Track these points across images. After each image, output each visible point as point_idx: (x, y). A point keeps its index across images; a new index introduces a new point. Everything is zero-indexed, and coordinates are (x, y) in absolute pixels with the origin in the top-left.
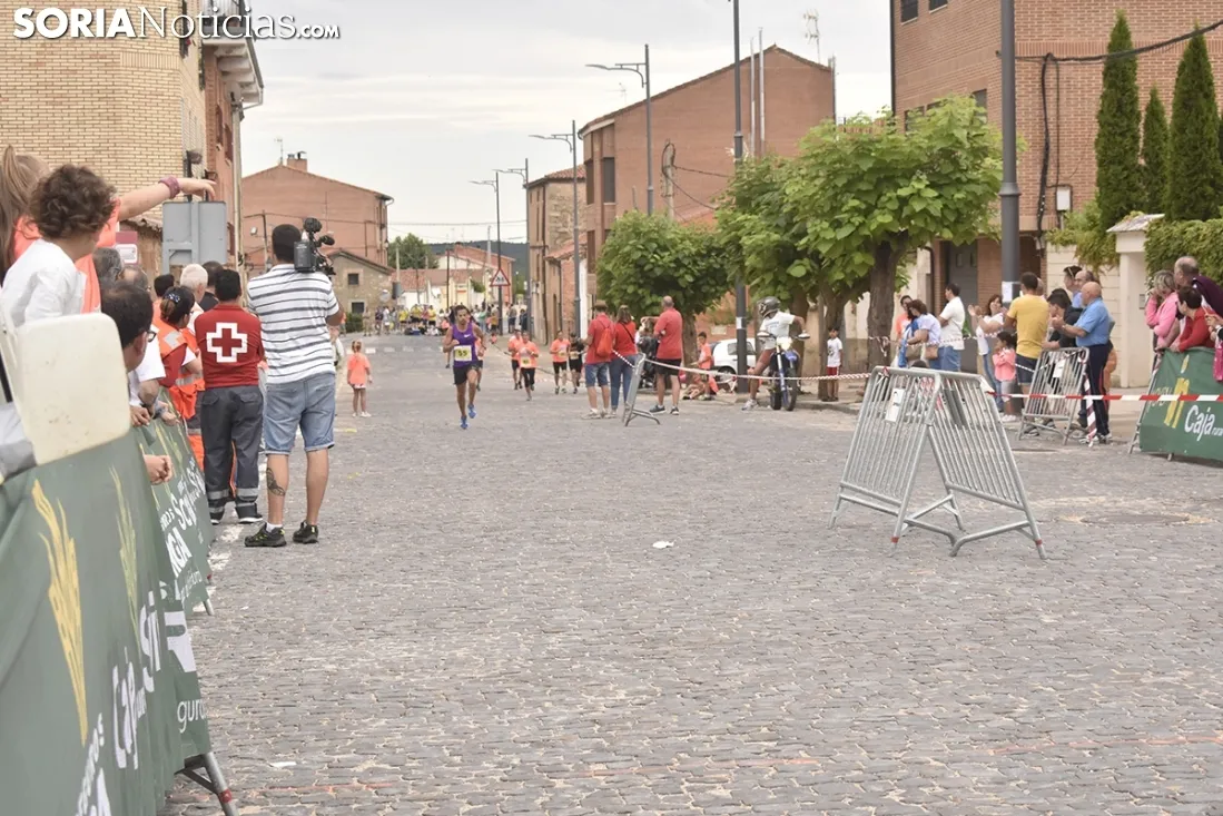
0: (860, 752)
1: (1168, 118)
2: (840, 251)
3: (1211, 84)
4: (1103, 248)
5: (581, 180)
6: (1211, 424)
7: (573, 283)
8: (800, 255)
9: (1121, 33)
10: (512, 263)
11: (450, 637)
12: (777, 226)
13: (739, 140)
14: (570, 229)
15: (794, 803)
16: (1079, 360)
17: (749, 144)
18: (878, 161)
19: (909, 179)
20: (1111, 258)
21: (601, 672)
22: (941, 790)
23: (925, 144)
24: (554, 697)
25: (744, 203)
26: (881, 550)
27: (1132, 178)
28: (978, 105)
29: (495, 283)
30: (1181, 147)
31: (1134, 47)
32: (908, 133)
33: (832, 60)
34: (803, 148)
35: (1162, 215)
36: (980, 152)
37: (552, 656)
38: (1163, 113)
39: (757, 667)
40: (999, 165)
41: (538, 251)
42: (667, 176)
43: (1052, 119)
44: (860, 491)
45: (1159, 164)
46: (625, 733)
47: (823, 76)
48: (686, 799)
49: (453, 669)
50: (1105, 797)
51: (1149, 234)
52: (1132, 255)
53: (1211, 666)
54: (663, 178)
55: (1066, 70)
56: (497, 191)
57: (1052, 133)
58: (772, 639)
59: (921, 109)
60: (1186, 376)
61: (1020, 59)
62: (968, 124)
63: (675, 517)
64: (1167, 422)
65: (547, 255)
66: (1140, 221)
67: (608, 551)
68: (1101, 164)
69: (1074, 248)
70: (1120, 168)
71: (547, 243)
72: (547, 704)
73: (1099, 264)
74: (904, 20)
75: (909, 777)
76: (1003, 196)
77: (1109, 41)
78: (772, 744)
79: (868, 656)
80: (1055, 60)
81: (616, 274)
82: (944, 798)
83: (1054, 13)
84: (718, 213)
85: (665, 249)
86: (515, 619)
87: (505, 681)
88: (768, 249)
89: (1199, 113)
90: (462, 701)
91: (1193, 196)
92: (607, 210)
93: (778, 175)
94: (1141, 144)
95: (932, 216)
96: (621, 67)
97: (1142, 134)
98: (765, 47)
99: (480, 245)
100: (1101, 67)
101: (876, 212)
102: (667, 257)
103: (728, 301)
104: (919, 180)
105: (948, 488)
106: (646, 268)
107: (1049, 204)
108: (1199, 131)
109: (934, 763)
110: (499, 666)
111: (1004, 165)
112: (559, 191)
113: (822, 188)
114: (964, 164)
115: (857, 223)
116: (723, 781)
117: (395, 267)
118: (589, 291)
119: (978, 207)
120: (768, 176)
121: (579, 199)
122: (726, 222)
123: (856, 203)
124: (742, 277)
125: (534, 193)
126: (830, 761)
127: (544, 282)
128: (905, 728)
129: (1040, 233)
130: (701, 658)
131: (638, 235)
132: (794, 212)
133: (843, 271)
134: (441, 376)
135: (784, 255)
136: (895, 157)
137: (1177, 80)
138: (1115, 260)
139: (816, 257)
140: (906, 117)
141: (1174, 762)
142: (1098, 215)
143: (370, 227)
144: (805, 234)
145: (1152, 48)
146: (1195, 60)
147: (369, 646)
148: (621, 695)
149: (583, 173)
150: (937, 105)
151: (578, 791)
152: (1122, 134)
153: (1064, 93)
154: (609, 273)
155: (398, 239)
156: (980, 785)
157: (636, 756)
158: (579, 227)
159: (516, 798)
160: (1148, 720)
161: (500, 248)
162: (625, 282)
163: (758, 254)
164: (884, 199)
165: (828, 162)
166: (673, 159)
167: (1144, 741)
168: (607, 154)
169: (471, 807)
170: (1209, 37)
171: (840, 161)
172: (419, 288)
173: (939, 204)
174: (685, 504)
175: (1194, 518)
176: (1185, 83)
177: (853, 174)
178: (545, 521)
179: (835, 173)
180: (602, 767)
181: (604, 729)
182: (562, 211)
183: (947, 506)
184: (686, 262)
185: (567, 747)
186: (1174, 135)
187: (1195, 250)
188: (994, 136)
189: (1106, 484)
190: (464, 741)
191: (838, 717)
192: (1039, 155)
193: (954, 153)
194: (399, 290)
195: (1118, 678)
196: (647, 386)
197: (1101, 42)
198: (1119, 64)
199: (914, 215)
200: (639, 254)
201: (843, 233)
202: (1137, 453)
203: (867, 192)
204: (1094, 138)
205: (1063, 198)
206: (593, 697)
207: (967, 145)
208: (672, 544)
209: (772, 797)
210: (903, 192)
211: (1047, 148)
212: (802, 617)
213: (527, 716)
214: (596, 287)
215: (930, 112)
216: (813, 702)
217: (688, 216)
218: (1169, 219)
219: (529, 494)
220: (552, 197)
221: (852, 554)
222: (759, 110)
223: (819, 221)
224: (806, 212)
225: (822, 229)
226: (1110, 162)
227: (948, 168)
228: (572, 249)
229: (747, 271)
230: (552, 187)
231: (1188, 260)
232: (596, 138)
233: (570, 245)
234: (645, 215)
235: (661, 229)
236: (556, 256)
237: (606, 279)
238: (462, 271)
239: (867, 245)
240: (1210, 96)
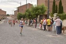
12: (29, 13)
42: (22, 10)
65: (15, 15)
91: (60, 12)
100: (53, 2)
101: (36, 12)
102: (21, 15)
103: (25, 18)
104: (40, 10)
121: (17, 12)
125: (14, 12)
139: (32, 15)
161: (12, 15)
201: (34, 14)
240: (62, 4)
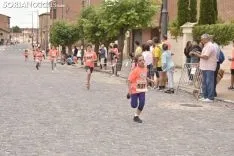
2: (110, 28)
8: (99, 30)
19: (130, 10)
65: (42, 30)
88: (90, 28)
95: (136, 20)
101: (120, 18)
102: (66, 31)
103: (80, 42)
104: (133, 10)
106: (60, 33)
113: (106, 11)
114: (145, 6)
115: (115, 21)
123: (115, 16)
125: (41, 17)
133: (110, 35)
135: (94, 30)
144: (101, 23)
163: (87, 30)
164: (123, 15)
173: (138, 17)
187: (209, 32)
201: (111, 24)
203: (118, 13)
210: (128, 13)
223: (104, 20)
224: (101, 18)
225: (106, 23)
227: (141, 7)
239: (117, 28)
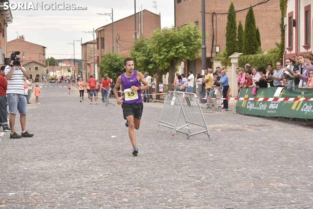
0: (161, 189)
1: (244, 28)
2: (161, 62)
3: (254, 20)
4: (227, 61)
5: (95, 43)
6: (253, 106)
7: (93, 70)
8: (151, 63)
9: (232, 7)
10: (78, 64)
11: (57, 160)
12: (145, 55)
13: (136, 34)
14: (93, 56)
15: (144, 202)
16: (221, 90)
17: (138, 34)
18: (171, 39)
19: (179, 43)
20: (229, 64)
21: (96, 169)
22: (181, 199)
23: (183, 35)
24: (84, 176)
25: (137, 49)
26: (169, 138)
27: (235, 44)
28: (196, 25)
29: (73, 70)
30: (247, 36)
31: (235, 11)
32: (178, 32)
33: (160, 13)
34: (152, 36)
35: (242, 53)
36: (197, 37)
37: (84, 165)
38: (242, 27)
39: (136, 168)
40: (201, 40)
41: (84, 62)
42: (117, 42)
43: (215, 29)
44: (164, 123)
45: (242, 40)
46: (102, 185)
47: (157, 18)
48: (116, 202)
49: (58, 169)
50: (223, 200)
51: (239, 58)
52: (235, 63)
53: (251, 167)
54: (117, 43)
55: (218, 16)
56: (74, 46)
57: (215, 32)
58: (141, 161)
59: (182, 26)
60: (247, 94)
61: (207, 13)
62: (193, 30)
63: (117, 130)
64: (242, 106)
65: (87, 62)
66: (237, 55)
67: (100, 138)
68: (227, 40)
69: (220, 62)
70: (232, 41)
71: (87, 59)
72: (82, 178)
73: (227, 66)
74: (178, 3)
75: (174, 195)
76: (202, 48)
77: (229, 9)
78: (139, 188)
79: (165, 165)
80: (216, 14)
81: (104, 67)
82: (182, 201)
83: (215, 2)
84: (130, 52)
85: (117, 61)
86: (75, 156)
87: (71, 172)
88: (143, 61)
89: (251, 28)
90: (60, 177)
91: (250, 48)
92: (102, 51)
93: (146, 42)
94: (237, 35)
95: (184, 53)
96: (106, 14)
97: (237, 32)
98: (143, 10)
99: (70, 60)
100: (227, 16)
101: (170, 52)
102: (118, 63)
104: (181, 44)
105: (187, 122)
106: (112, 66)
107: (214, 50)
108: (251, 32)
109: (180, 192)
110: (70, 168)
111: (202, 40)
112: (90, 46)
113: (157, 46)
114: (193, 40)
115: (165, 55)
116: (126, 197)
117: (47, 65)
118: (98, 72)
119: (196, 51)
120: (143, 43)
121: (95, 48)
122: (132, 54)
123: (165, 50)
124: (136, 68)
125: (84, 46)
126: (154, 192)
127: (86, 69)
128: (173, 183)
129: (212, 58)
130: (122, 166)
131: (110, 57)
132: (149, 52)
133: (162, 67)
134: (59, 94)
135: (147, 63)
136: (175, 38)
137: (246, 19)
138: (230, 64)
139: (155, 63)
140: (178, 28)
141: (241, 191)
142: (226, 53)
143: (41, 55)
144: (153, 57)
145: (239, 11)
146: (250, 14)
147: (36, 163)
148: (101, 175)
149: (96, 42)
150: (186, 25)
151: (89, 200)
152: (232, 33)
153: (218, 22)
154: (102, 67)
155: (48, 58)
156: (192, 197)
157: (104, 191)
158: (95, 55)
159: (72, 202)
160: (234, 181)
161: (75, 61)
162: (106, 70)
163: (140, 63)
164: (172, 49)
165: (158, 39)
166: (119, 38)
167: (233, 186)
168: (102, 37)
169: (61, 204)
170: (254, 8)
171: (161, 39)
172: (54, 71)
173: (186, 50)
174: (120, 126)
175: (248, 130)
176: (248, 20)
177: (165, 42)
178: (84, 131)
179: (160, 42)
180: (95, 194)
181: (96, 184)
182: (91, 51)
183: (186, 127)
184: (122, 64)
185: (86, 189)
186: (245, 33)
187: (250, 62)
188: (200, 33)
189: (227, 121)
190: (60, 187)
191: (156, 180)
192: (212, 38)
193: (190, 37)
194: (49, 71)
195: (228, 170)
196: (112, 96)
197: (227, 9)
198: (232, 15)
199: (180, 53)
200: (110, 62)
201: (162, 57)
202: (235, 113)
203: (168, 47)
204: (225, 34)
205: (218, 49)
206: (94, 176)
207: (193, 35)
208: (116, 137)
209: (139, 201)
210: (177, 47)
211: (214, 36)
212: (149, 155)
213: (76, 181)
214: (99, 71)
215: (184, 27)
216: (150, 177)
217: (123, 53)
218: (244, 54)
219: (80, 124)
220: (88, 48)
221: (162, 139)
222: (141, 26)
223: (156, 54)
224: (153, 52)
225: (157, 56)
226: (229, 40)
227: (188, 41)
228: (93, 61)
229: (138, 67)
230: (88, 45)
231: (248, 65)
232: (99, 33)
233: (93, 60)
234: (112, 52)
235: (116, 56)
236: (89, 63)
237: (102, 69)
238: (65, 66)
239: (168, 60)
240: (254, 23)
